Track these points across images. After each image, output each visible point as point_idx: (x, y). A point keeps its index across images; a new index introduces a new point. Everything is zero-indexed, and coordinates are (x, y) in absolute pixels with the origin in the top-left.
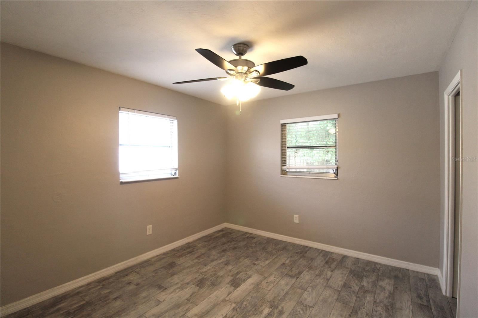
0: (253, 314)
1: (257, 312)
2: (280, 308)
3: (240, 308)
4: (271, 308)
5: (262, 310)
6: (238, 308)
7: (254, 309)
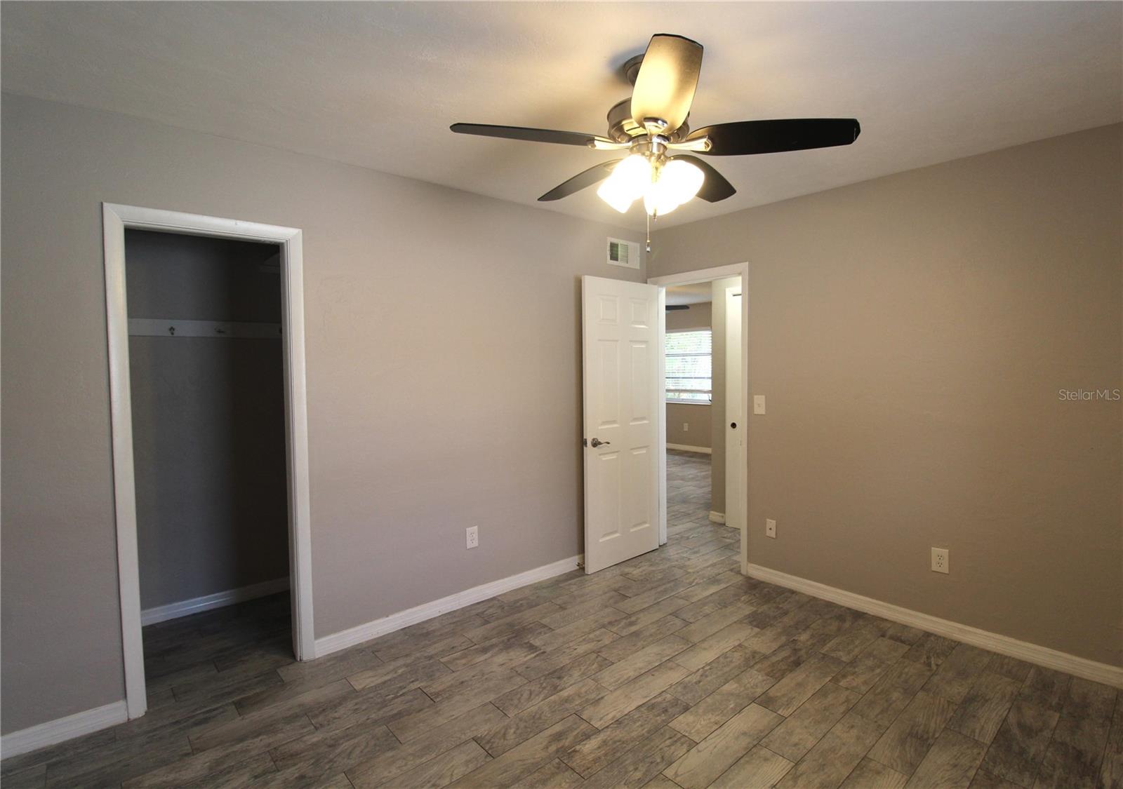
0: (623, 743)
1: (615, 746)
2: (553, 748)
3: (652, 763)
4: (575, 751)
5: (600, 750)
6: (658, 763)
7: (619, 754)
